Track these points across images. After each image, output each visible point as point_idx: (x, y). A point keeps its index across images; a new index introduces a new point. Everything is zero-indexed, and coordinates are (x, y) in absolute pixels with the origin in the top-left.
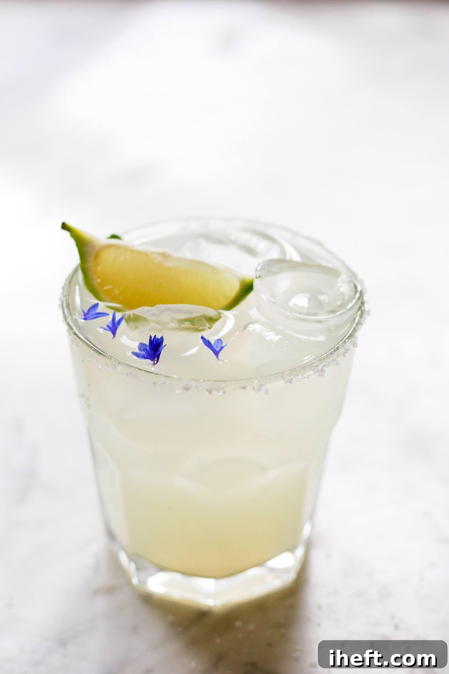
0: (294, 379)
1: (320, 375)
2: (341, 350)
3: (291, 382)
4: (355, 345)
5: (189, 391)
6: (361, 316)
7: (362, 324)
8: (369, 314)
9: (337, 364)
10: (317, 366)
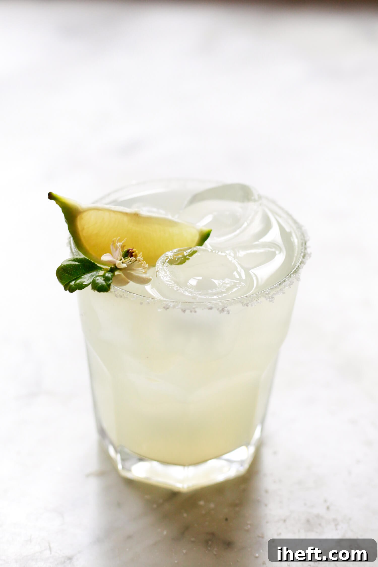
0: (250, 303)
1: (270, 301)
2: (287, 282)
3: (247, 306)
4: (298, 279)
5: (168, 310)
6: (304, 257)
7: (304, 263)
8: (310, 257)
9: (284, 293)
10: (268, 294)
